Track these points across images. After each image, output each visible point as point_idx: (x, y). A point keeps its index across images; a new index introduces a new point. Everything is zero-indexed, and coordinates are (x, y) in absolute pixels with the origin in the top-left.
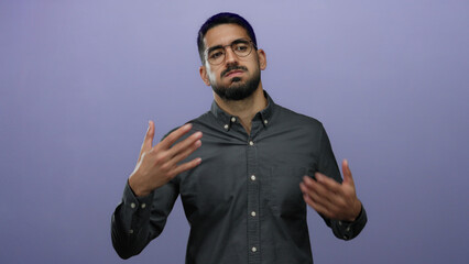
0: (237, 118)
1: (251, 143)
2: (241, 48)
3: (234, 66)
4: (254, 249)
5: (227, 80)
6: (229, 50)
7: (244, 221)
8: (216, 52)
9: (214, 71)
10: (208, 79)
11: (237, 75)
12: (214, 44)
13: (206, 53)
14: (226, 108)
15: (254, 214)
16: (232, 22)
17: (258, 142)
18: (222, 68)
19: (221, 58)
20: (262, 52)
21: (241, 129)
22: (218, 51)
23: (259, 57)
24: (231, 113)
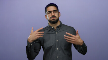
0: (53, 27)
1: (57, 33)
2: (55, 12)
3: (54, 16)
4: (58, 57)
5: (51, 19)
6: (52, 12)
7: (55, 51)
8: (49, 12)
9: (49, 17)
10: (47, 18)
11: (54, 18)
12: (49, 11)
13: (47, 12)
14: (51, 25)
15: (57, 49)
16: (54, 6)
17: (58, 32)
18: (51, 16)
19: (51, 14)
20: (60, 13)
21: (54, 30)
22: (50, 12)
23: (59, 14)
24: (52, 26)
